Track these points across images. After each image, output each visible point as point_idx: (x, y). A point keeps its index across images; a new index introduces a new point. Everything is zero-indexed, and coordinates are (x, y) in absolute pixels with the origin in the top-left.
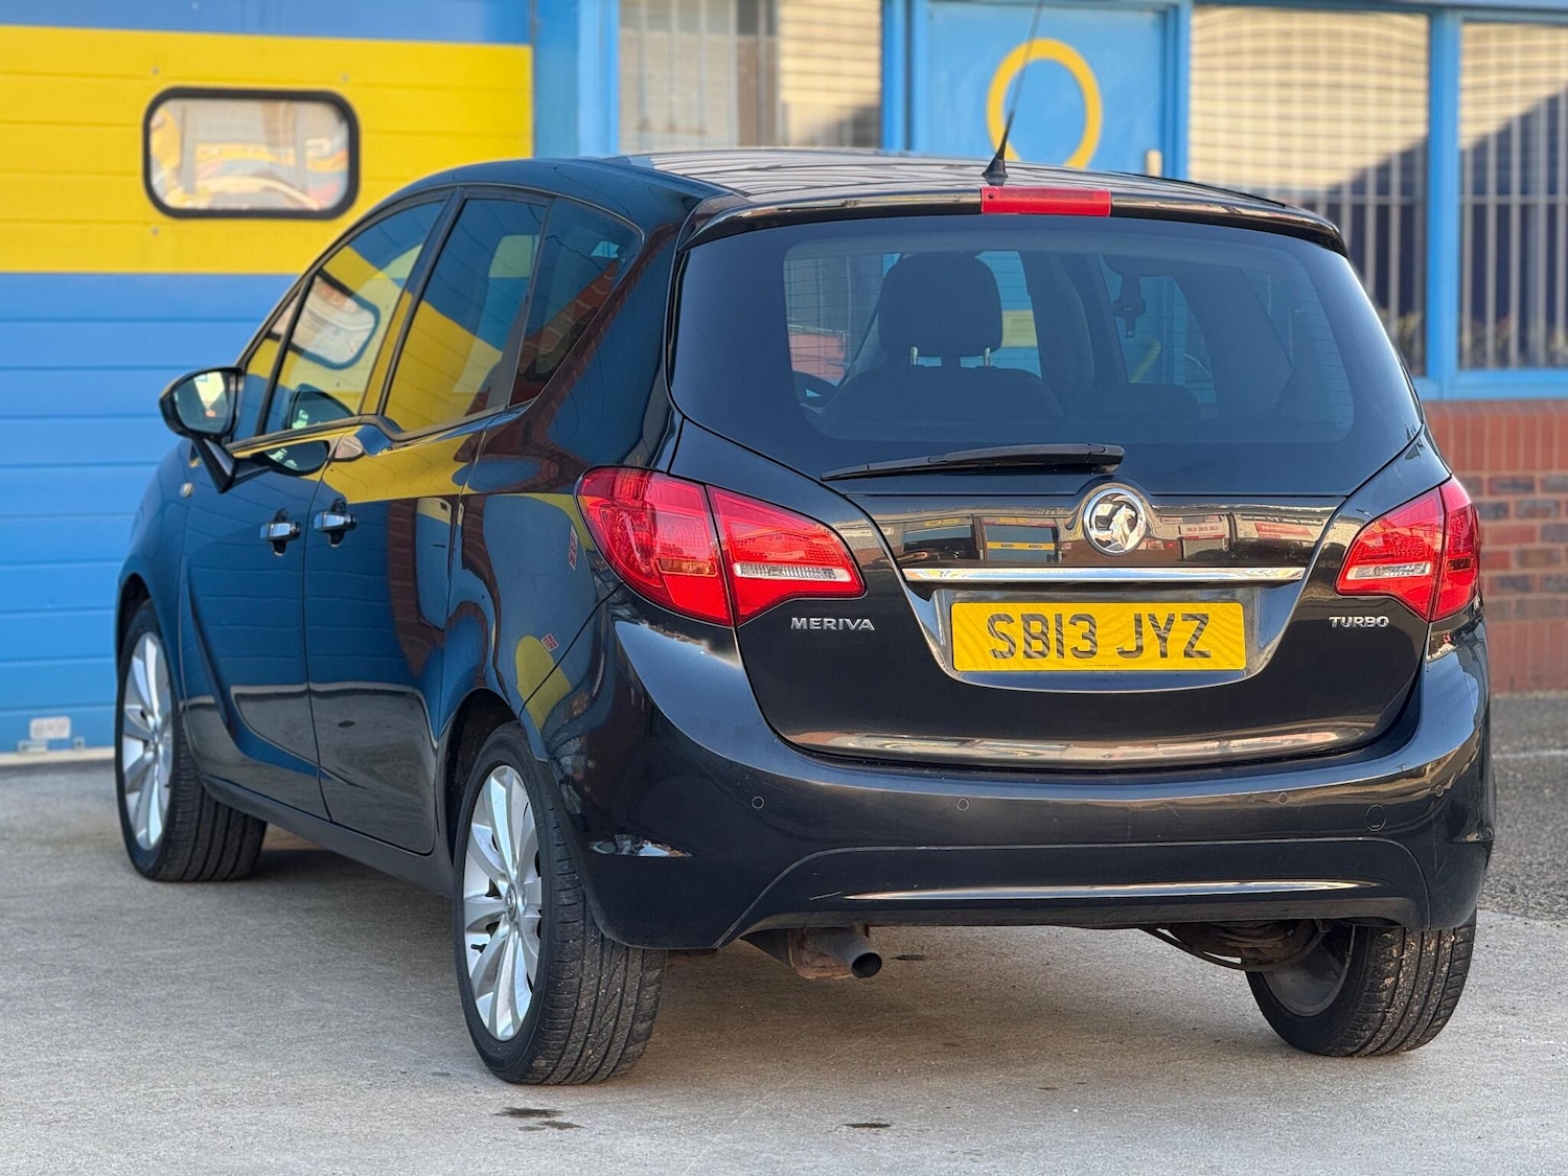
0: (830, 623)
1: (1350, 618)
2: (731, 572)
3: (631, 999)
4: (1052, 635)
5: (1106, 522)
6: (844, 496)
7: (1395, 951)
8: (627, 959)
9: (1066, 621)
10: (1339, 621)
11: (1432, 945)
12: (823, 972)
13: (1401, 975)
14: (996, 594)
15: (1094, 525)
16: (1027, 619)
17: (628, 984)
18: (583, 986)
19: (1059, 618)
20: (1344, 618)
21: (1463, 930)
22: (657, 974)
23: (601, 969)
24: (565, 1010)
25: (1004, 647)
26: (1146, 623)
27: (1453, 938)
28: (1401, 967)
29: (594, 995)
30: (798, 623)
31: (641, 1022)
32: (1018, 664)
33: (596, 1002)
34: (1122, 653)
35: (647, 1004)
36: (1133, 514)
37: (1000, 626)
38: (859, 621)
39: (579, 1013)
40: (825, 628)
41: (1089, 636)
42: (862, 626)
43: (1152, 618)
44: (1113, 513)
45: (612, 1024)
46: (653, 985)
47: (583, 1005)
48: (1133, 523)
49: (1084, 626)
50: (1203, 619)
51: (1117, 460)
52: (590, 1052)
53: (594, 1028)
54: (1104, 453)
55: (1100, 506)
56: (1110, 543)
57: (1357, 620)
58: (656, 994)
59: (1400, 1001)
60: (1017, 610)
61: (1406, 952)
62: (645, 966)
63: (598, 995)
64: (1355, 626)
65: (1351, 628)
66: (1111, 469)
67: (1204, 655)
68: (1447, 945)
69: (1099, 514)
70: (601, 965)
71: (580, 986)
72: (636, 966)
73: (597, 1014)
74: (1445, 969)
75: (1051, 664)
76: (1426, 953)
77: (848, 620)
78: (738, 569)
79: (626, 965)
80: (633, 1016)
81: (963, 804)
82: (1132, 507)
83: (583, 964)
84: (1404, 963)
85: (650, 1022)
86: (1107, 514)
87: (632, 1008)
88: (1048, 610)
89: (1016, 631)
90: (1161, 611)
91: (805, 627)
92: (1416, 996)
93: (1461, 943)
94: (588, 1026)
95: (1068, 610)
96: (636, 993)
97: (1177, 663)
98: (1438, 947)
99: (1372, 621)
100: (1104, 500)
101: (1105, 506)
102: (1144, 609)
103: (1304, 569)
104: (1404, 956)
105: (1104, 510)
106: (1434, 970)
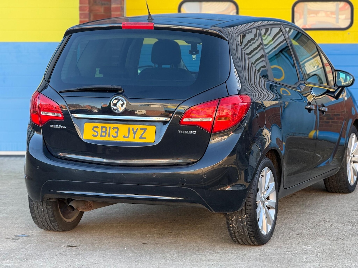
0: (57, 126)
1: (184, 131)
2: (40, 113)
3: (46, 212)
4: (108, 132)
5: (115, 105)
6: (62, 96)
7: (230, 218)
8: (42, 203)
9: (111, 128)
10: (181, 132)
11: (240, 217)
12: (84, 210)
13: (234, 224)
14: (96, 121)
15: (113, 105)
16: (102, 127)
17: (44, 209)
18: (35, 208)
19: (110, 127)
20: (182, 131)
21: (248, 214)
22: (51, 207)
23: (37, 204)
24: (33, 213)
25: (96, 134)
26: (131, 130)
27: (246, 216)
28: (233, 222)
29: (37, 210)
30: (52, 126)
31: (51, 218)
32: (99, 138)
33: (38, 212)
34: (124, 137)
35: (51, 214)
36: (123, 103)
37: (95, 129)
38: (63, 126)
39: (36, 214)
40: (56, 127)
41: (117, 132)
42: (64, 127)
43: (133, 128)
44: (117, 102)
45: (44, 217)
46: (50, 209)
47: (36, 212)
48: (122, 105)
49: (116, 130)
50: (145, 130)
51: (120, 90)
52: (44, 224)
53: (41, 218)
54: (115, 88)
55: (114, 100)
56: (116, 110)
57: (187, 132)
58: (52, 211)
59: (236, 230)
60: (100, 125)
61: (233, 218)
62: (47, 204)
63: (38, 211)
64: (185, 133)
65: (184, 133)
66: (120, 92)
67: (145, 138)
68: (244, 218)
69: (114, 103)
70: (37, 203)
71: (34, 208)
72: (45, 204)
73: (40, 215)
74: (245, 224)
75: (106, 139)
76: (239, 219)
77: (61, 126)
78: (42, 113)
79: (43, 204)
80: (48, 216)
81: (76, 171)
82: (122, 101)
83: (33, 203)
84: (233, 221)
85: (53, 218)
86: (116, 103)
87: (47, 214)
88: (107, 125)
89: (99, 130)
90: (135, 127)
91: (53, 127)
92: (240, 230)
93: (248, 217)
94: (39, 217)
95: (112, 126)
96: (46, 211)
97: (137, 140)
98: (242, 218)
99: (190, 132)
100: (115, 99)
101: (116, 100)
102: (131, 126)
103: (170, 118)
104: (233, 219)
105: (116, 101)
106: (242, 224)
